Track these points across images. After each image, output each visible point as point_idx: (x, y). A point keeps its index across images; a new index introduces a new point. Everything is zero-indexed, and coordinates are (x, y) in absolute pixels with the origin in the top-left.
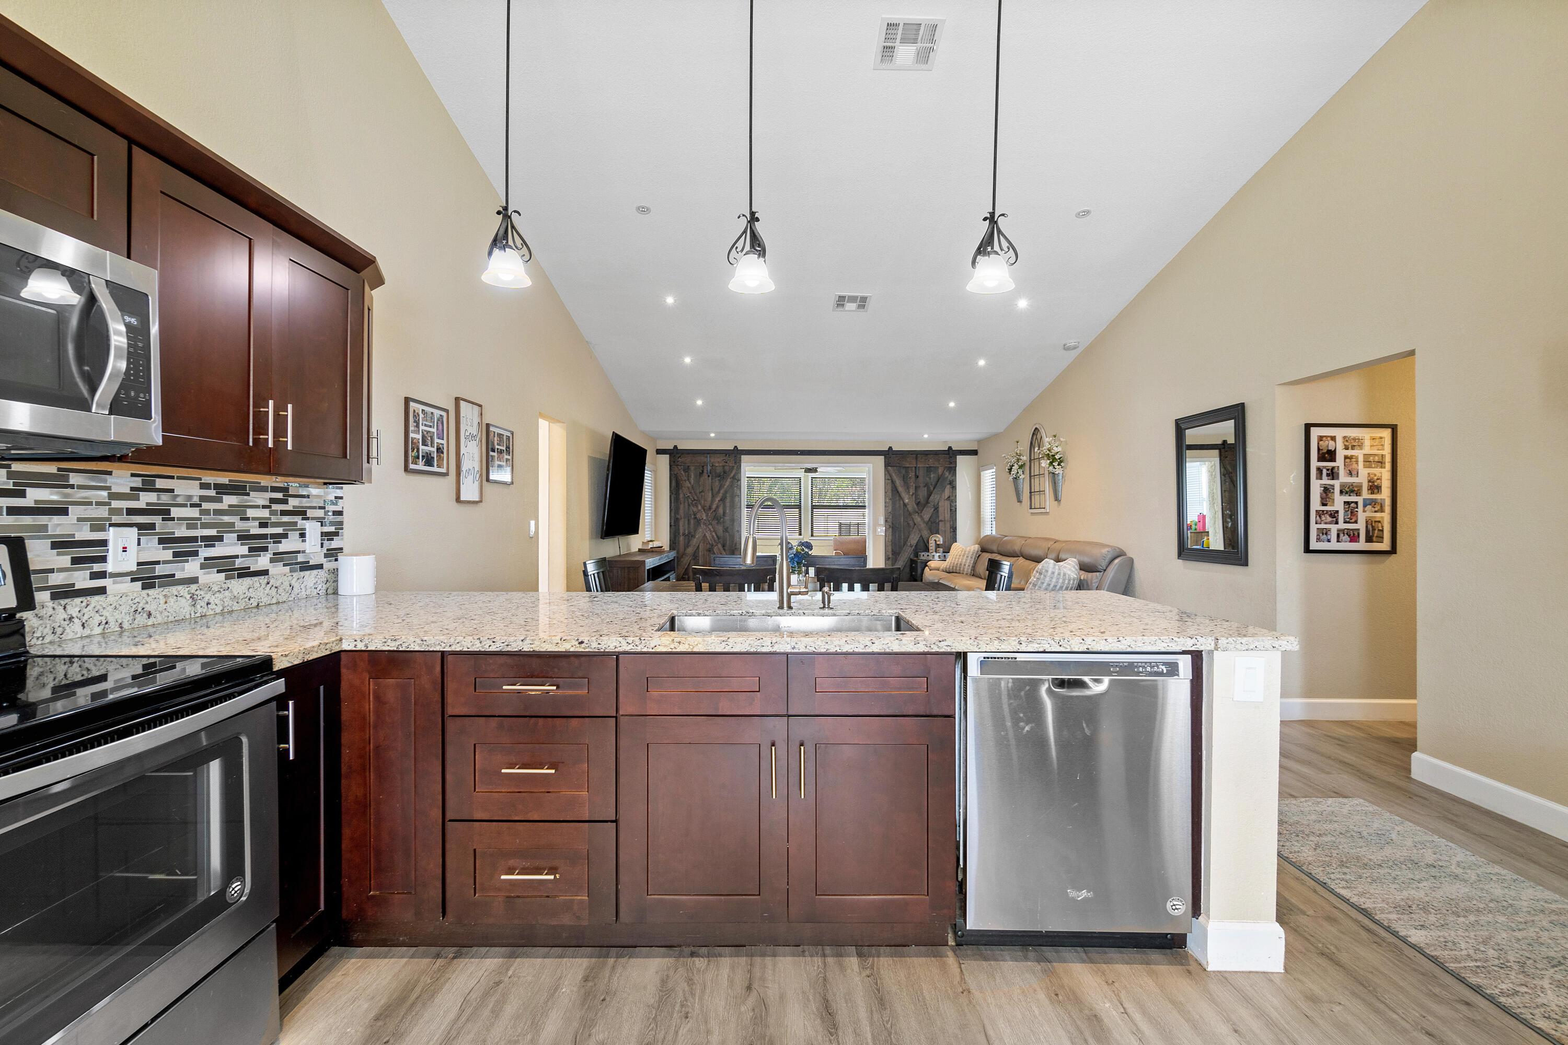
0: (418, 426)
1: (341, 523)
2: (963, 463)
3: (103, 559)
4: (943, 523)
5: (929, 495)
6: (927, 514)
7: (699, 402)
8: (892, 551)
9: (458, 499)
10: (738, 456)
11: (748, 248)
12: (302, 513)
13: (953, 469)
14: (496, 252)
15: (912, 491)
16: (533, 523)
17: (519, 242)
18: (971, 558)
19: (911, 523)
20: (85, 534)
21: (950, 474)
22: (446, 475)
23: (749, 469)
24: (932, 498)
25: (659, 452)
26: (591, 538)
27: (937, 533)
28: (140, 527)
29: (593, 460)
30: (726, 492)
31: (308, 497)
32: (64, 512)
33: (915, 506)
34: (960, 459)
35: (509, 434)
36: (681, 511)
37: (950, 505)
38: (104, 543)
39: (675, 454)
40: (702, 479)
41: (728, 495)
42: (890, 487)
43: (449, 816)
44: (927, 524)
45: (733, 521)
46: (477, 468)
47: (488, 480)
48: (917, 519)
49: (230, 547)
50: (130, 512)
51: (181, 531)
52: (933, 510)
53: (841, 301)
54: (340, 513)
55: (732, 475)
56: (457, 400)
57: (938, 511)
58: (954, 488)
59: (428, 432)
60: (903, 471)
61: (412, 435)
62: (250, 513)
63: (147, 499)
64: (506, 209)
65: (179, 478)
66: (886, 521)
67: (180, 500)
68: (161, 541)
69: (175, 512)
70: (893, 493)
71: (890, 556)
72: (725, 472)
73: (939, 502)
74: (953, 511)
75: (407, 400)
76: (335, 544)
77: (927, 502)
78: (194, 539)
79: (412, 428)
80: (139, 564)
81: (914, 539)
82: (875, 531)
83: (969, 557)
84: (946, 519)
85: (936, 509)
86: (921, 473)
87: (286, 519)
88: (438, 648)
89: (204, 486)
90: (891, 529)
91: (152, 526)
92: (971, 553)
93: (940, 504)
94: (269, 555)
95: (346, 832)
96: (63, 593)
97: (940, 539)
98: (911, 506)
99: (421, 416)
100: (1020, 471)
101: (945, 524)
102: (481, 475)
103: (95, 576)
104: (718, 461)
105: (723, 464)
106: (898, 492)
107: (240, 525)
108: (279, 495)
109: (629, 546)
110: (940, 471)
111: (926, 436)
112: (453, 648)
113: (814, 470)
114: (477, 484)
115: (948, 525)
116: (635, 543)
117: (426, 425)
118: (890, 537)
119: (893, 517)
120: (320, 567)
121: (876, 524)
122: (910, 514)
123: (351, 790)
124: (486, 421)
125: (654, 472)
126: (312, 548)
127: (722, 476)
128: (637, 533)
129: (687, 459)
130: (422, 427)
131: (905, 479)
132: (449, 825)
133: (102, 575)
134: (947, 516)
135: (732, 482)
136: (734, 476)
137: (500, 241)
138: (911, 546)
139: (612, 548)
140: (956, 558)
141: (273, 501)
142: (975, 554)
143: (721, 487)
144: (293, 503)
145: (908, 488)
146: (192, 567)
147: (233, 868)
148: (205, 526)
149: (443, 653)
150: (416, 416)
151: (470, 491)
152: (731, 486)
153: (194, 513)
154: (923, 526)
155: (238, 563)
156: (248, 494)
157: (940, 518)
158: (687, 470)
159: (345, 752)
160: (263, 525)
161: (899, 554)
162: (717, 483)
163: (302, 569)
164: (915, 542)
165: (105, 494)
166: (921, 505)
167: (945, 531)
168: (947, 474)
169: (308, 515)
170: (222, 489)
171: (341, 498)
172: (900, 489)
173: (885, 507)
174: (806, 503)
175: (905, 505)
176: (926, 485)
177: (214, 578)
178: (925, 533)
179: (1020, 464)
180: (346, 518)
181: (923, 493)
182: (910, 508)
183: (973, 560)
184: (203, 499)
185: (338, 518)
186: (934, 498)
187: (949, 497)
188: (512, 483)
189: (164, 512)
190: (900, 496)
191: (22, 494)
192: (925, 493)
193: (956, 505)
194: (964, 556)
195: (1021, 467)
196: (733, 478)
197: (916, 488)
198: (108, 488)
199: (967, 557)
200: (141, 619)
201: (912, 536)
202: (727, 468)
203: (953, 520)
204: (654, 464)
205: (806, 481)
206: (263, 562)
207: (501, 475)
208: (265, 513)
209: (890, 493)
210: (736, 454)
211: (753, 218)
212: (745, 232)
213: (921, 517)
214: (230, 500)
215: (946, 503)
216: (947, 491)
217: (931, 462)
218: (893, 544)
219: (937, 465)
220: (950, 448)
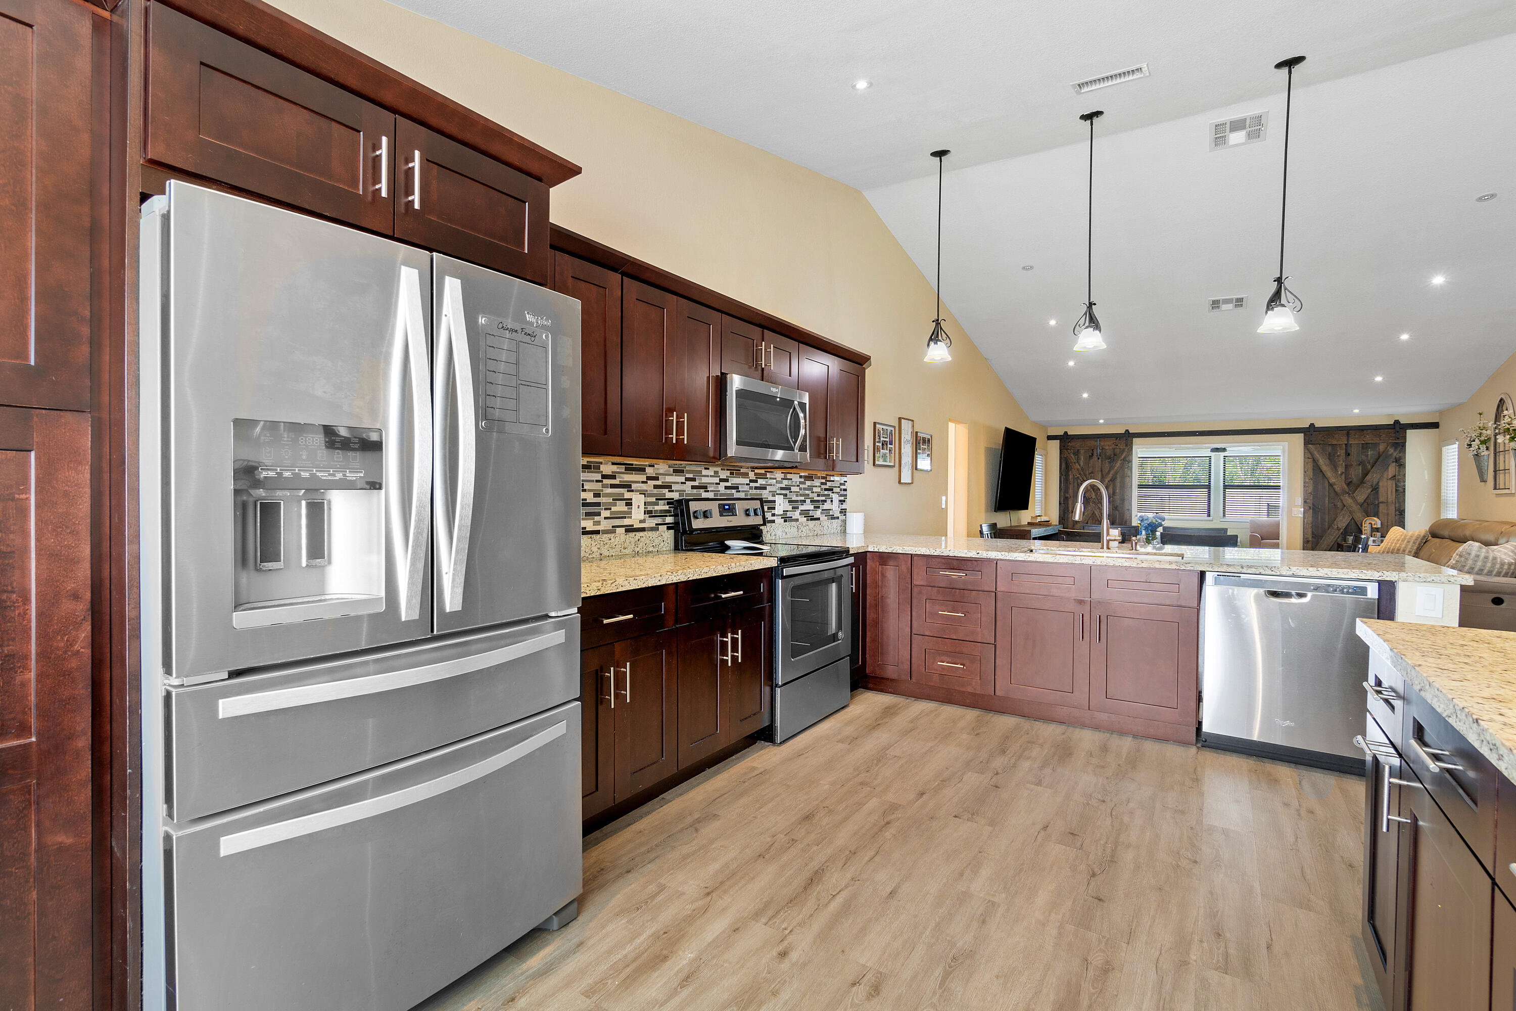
0: (880, 439)
1: (846, 495)
2: (1413, 438)
3: (774, 508)
4: (1385, 504)
5: (1365, 474)
6: (1362, 495)
7: (1085, 395)
8: (1313, 533)
9: (900, 482)
10: (1129, 439)
11: (1087, 324)
12: (831, 490)
13: (1401, 445)
14: (932, 344)
15: (1340, 470)
16: (944, 498)
17: (944, 336)
18: (1414, 543)
19: (1339, 504)
20: (770, 497)
21: (1395, 450)
22: (894, 466)
23: (1141, 450)
24: (1369, 477)
25: (1050, 438)
26: (987, 511)
27: (1376, 515)
28: (784, 495)
29: (989, 451)
30: (1116, 473)
31: (833, 481)
32: (765, 488)
33: (1345, 486)
34: (1412, 436)
35: (929, 437)
37: (1396, 485)
38: (774, 501)
39: (1065, 440)
40: (1091, 461)
41: (1118, 476)
42: (1310, 466)
43: (914, 631)
44: (1361, 506)
45: (1123, 500)
46: (910, 462)
47: (916, 469)
48: (1348, 500)
49: (808, 506)
50: (781, 489)
51: (794, 498)
52: (1370, 490)
53: (1216, 304)
54: (845, 490)
55: (1123, 457)
56: (900, 419)
57: (1377, 492)
58: (1400, 464)
59: (885, 441)
60: (1330, 449)
61: (877, 444)
62: (815, 489)
63: (785, 482)
64: (938, 320)
65: (794, 473)
66: (1305, 502)
67: (794, 484)
68: (789, 502)
69: (793, 489)
70: (1314, 473)
71: (1310, 539)
72: (1115, 455)
73: (1378, 482)
74: (1400, 492)
75: (875, 424)
76: (844, 507)
77: (1362, 481)
78: (798, 501)
79: (877, 440)
80: (784, 511)
81: (1342, 522)
82: (1290, 512)
83: (1412, 542)
84: (1389, 500)
85: (1375, 489)
86: (1354, 451)
87: (826, 492)
88: (910, 552)
89: (801, 477)
90: (1311, 510)
91: (787, 495)
92: (1414, 538)
93: (1380, 484)
94: (820, 510)
95: (868, 634)
97: (1377, 522)
98: (1340, 485)
99: (882, 432)
100: (1483, 447)
101: (1387, 506)
102: (912, 466)
104: (1108, 445)
105: (1114, 446)
106: (1321, 471)
107: (811, 495)
108: (824, 481)
109: (1019, 520)
110: (1382, 447)
111: (1356, 411)
112: (917, 553)
113: (1224, 450)
114: (910, 471)
115: (1392, 508)
116: (1024, 517)
117: (884, 437)
118: (1311, 519)
119: (1313, 499)
120: (838, 518)
121: (1291, 504)
122: (1338, 495)
123: (870, 615)
124: (915, 431)
125: (1045, 456)
126: (835, 507)
127: (1113, 458)
128: (1026, 508)
129: (1077, 444)
130: (882, 439)
131: (1332, 459)
132: (914, 636)
134: (1392, 497)
135: (1122, 464)
136: (1125, 457)
137: (934, 338)
138: (1339, 529)
139: (1004, 520)
140: (1392, 543)
141: (822, 483)
142: (1419, 540)
143: (1111, 468)
144: (829, 484)
145: (1335, 466)
147: (839, 627)
148: (801, 495)
149: (912, 555)
150: (879, 432)
151: (906, 478)
152: (1122, 467)
153: (798, 489)
154: (1355, 507)
156: (813, 480)
157: (1381, 500)
158: (1077, 453)
159: (868, 597)
160: (818, 496)
161: (1321, 537)
162: (1107, 465)
164: (1345, 525)
165: (775, 481)
166: (1352, 486)
167: (1388, 514)
168: (1391, 450)
169: (834, 491)
170: (806, 478)
171: (846, 482)
172: (1324, 468)
173: (1304, 486)
174: (1217, 482)
175: (1331, 485)
176: (1361, 463)
177: (803, 519)
178: (1358, 515)
179: (1482, 438)
180: (848, 493)
181: (1356, 472)
182: (1337, 488)
183: (1417, 545)
184: (800, 483)
185: (845, 493)
186: (1372, 477)
187: (1395, 476)
188: (931, 470)
189: (790, 489)
190: (1324, 475)
191: (756, 482)
192: (1360, 470)
193: (1405, 486)
196: (1124, 460)
197: (1346, 467)
198: (776, 479)
200: (784, 534)
201: (1340, 518)
202: (1117, 451)
203: (1399, 503)
204: (1045, 449)
205: (1218, 460)
206: (818, 514)
207: (924, 463)
208: (819, 490)
209: (1310, 473)
210: (1127, 438)
211: (1091, 305)
212: (1085, 314)
213: (1353, 498)
214: (808, 483)
215: (1390, 482)
216: (1392, 469)
217: (1368, 438)
218: (1314, 525)
219: (1376, 440)
220: (1397, 422)
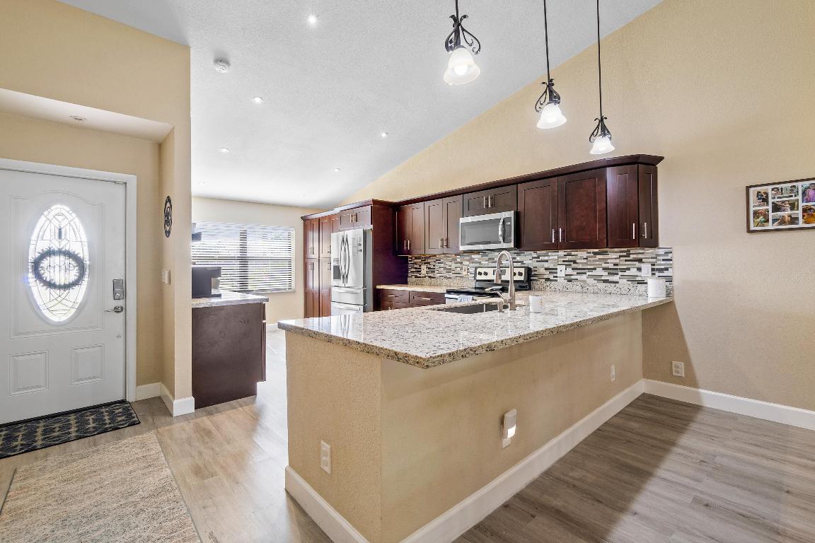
1: (671, 264)
3: (557, 273)
12: (639, 260)
20: (551, 266)
28: (566, 265)
31: (643, 253)
32: (548, 262)
38: (556, 269)
50: (563, 261)
51: (580, 267)
54: (669, 260)
62: (609, 261)
63: (569, 258)
65: (579, 252)
67: (580, 258)
68: (573, 269)
69: (578, 261)
76: (665, 274)
78: (585, 269)
80: (566, 275)
87: (629, 263)
89: (589, 253)
91: (570, 265)
94: (619, 276)
96: (548, 280)
103: (554, 277)
107: (604, 265)
126: (645, 275)
133: (557, 277)
141: (621, 256)
144: (633, 256)
146: (584, 277)
153: (585, 261)
155: (603, 278)
156: (608, 255)
160: (616, 265)
163: (638, 283)
169: (643, 261)
170: (595, 254)
171: (671, 253)
184: (589, 257)
185: (669, 262)
189: (575, 262)
198: (558, 256)
200: (565, 289)
206: (615, 278)
208: (617, 261)
214: (599, 257)
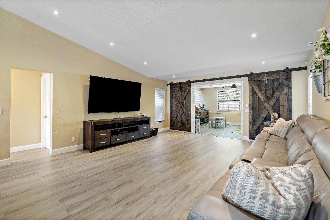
2: (295, 75)
4: (283, 106)
5: (274, 93)
6: (272, 103)
8: (253, 119)
13: (289, 79)
15: (263, 92)
18: (286, 128)
19: (263, 107)
21: (286, 81)
23: (193, 88)
24: (275, 94)
25: (168, 85)
30: (186, 96)
33: (265, 99)
34: (294, 73)
36: (173, 103)
37: (287, 98)
39: (171, 85)
40: (179, 92)
42: (251, 90)
44: (272, 107)
48: (266, 105)
52: (276, 100)
55: (189, 90)
57: (279, 101)
58: (289, 87)
60: (258, 83)
66: (249, 106)
70: (253, 93)
71: (252, 122)
72: (185, 90)
73: (279, 96)
74: (289, 101)
77: (272, 96)
81: (264, 115)
82: (244, 110)
83: (284, 127)
84: (284, 105)
85: (278, 100)
86: (268, 83)
90: (252, 110)
92: (286, 125)
93: (280, 97)
98: (263, 98)
101: (284, 107)
104: (183, 86)
105: (185, 86)
106: (255, 92)
110: (280, 80)
115: (286, 108)
116: (136, 114)
118: (252, 113)
119: (253, 104)
122: (262, 102)
129: (175, 86)
131: (259, 87)
134: (285, 103)
135: (188, 93)
138: (263, 118)
142: (289, 126)
143: (184, 95)
145: (261, 90)
154: (269, 108)
157: (281, 104)
158: (175, 90)
161: (256, 121)
162: (183, 93)
164: (265, 116)
166: (268, 99)
167: (284, 111)
168: (285, 81)
172: (256, 91)
173: (249, 99)
175: (259, 98)
176: (272, 88)
178: (270, 112)
181: (270, 92)
182: (262, 99)
183: (287, 129)
186: (277, 94)
187: (287, 93)
190: (256, 94)
192: (271, 92)
193: (291, 98)
194: (281, 126)
195: (317, 67)
197: (266, 90)
199: (283, 127)
201: (263, 113)
202: (186, 88)
203: (289, 106)
209: (251, 93)
210: (189, 83)
213: (269, 104)
215: (285, 96)
216: (285, 90)
217: (275, 77)
218: (253, 116)
219: (278, 77)
220: (287, 68)
